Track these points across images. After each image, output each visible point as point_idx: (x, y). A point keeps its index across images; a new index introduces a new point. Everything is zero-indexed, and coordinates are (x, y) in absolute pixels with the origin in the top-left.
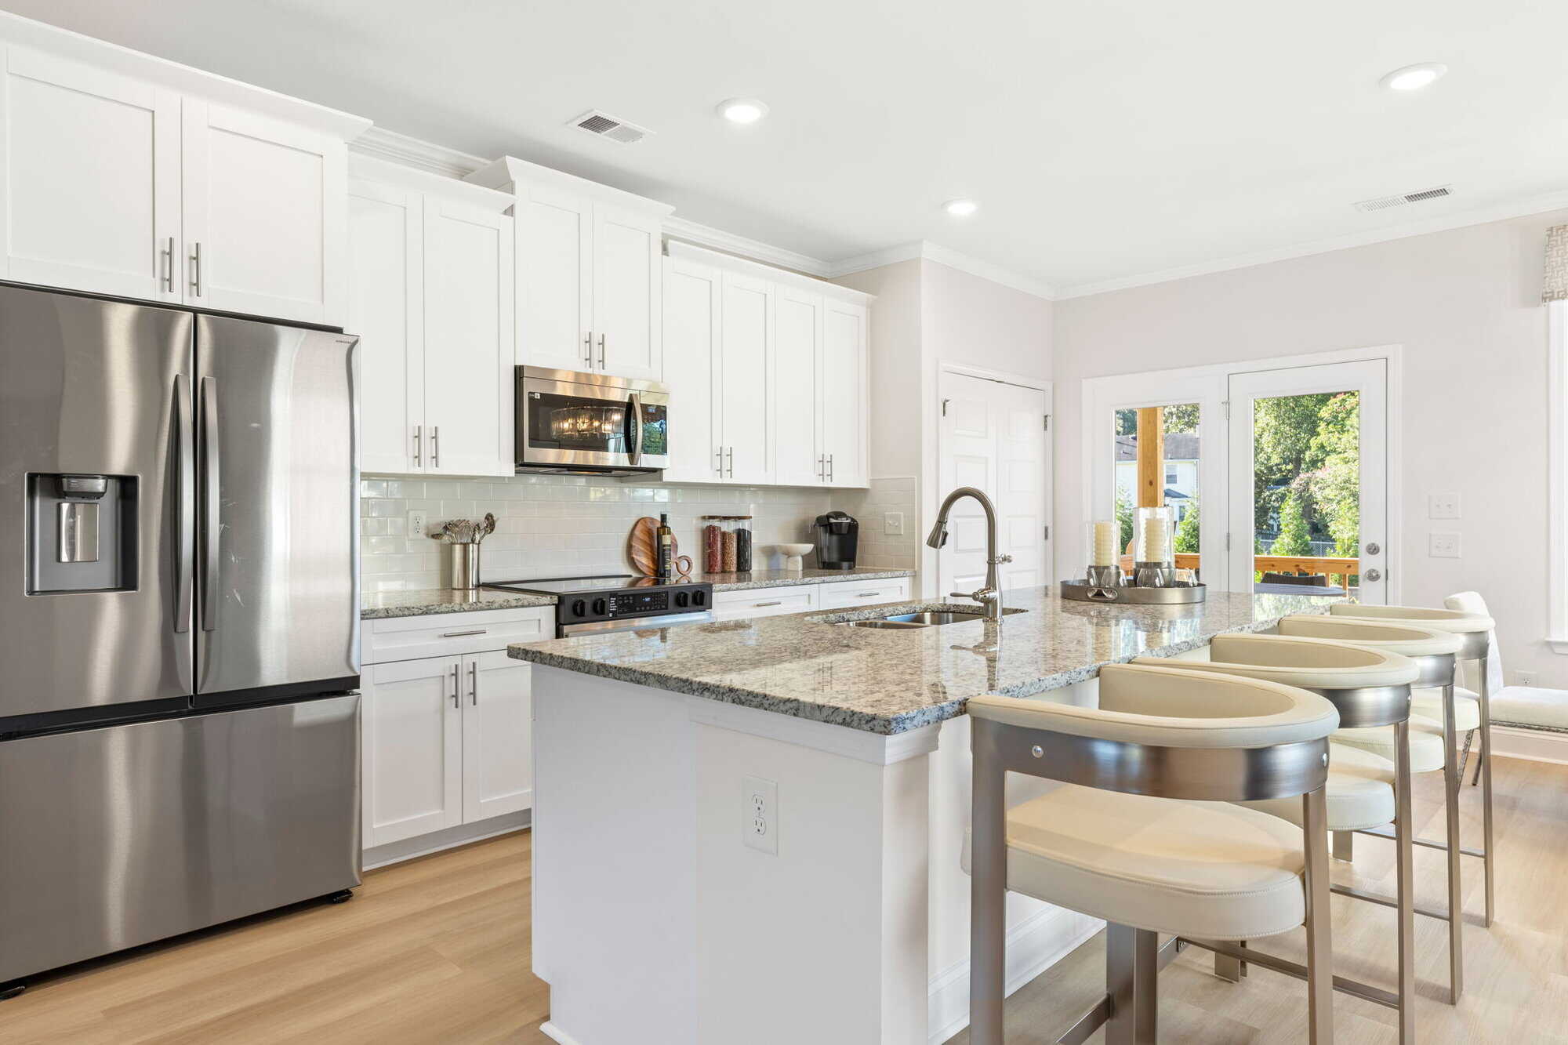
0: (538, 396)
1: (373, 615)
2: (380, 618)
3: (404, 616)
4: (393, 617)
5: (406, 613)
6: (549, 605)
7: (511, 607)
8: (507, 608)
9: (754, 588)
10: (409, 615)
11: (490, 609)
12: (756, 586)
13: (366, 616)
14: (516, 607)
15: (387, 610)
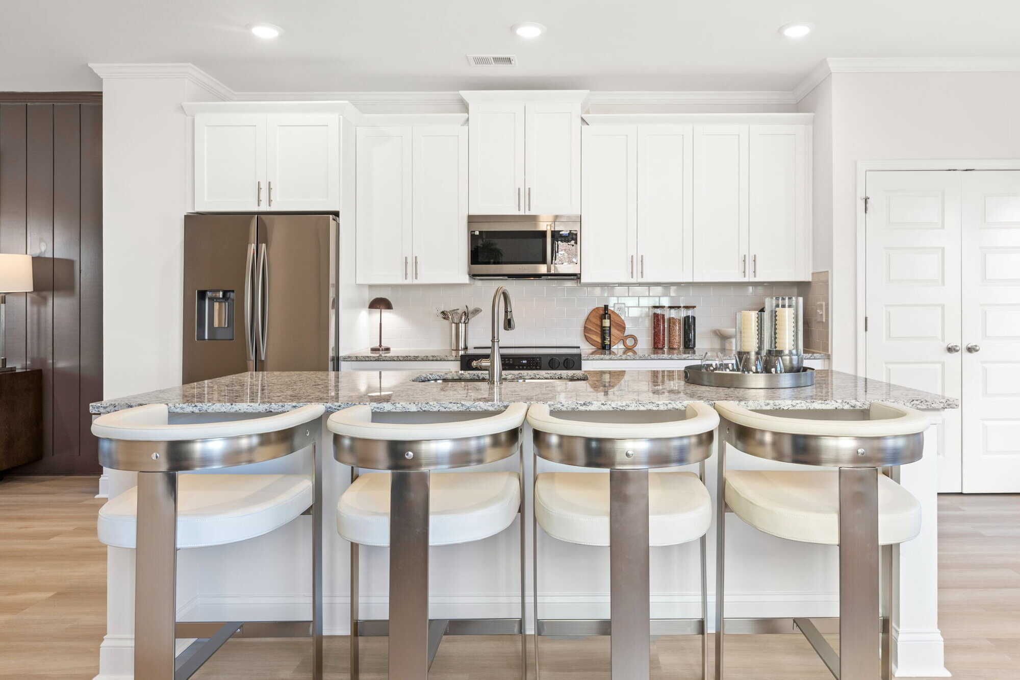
0: (477, 233)
1: (349, 359)
2: (353, 361)
3: (365, 361)
4: (359, 361)
5: (367, 359)
6: (454, 360)
7: (429, 360)
8: (426, 361)
9: (626, 360)
10: (368, 361)
11: (416, 360)
12: (629, 358)
13: (346, 360)
14: (433, 360)
15: (357, 357)
